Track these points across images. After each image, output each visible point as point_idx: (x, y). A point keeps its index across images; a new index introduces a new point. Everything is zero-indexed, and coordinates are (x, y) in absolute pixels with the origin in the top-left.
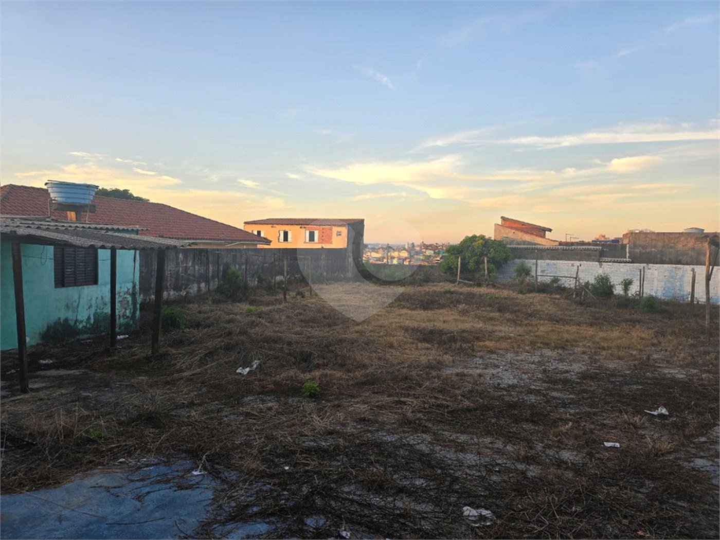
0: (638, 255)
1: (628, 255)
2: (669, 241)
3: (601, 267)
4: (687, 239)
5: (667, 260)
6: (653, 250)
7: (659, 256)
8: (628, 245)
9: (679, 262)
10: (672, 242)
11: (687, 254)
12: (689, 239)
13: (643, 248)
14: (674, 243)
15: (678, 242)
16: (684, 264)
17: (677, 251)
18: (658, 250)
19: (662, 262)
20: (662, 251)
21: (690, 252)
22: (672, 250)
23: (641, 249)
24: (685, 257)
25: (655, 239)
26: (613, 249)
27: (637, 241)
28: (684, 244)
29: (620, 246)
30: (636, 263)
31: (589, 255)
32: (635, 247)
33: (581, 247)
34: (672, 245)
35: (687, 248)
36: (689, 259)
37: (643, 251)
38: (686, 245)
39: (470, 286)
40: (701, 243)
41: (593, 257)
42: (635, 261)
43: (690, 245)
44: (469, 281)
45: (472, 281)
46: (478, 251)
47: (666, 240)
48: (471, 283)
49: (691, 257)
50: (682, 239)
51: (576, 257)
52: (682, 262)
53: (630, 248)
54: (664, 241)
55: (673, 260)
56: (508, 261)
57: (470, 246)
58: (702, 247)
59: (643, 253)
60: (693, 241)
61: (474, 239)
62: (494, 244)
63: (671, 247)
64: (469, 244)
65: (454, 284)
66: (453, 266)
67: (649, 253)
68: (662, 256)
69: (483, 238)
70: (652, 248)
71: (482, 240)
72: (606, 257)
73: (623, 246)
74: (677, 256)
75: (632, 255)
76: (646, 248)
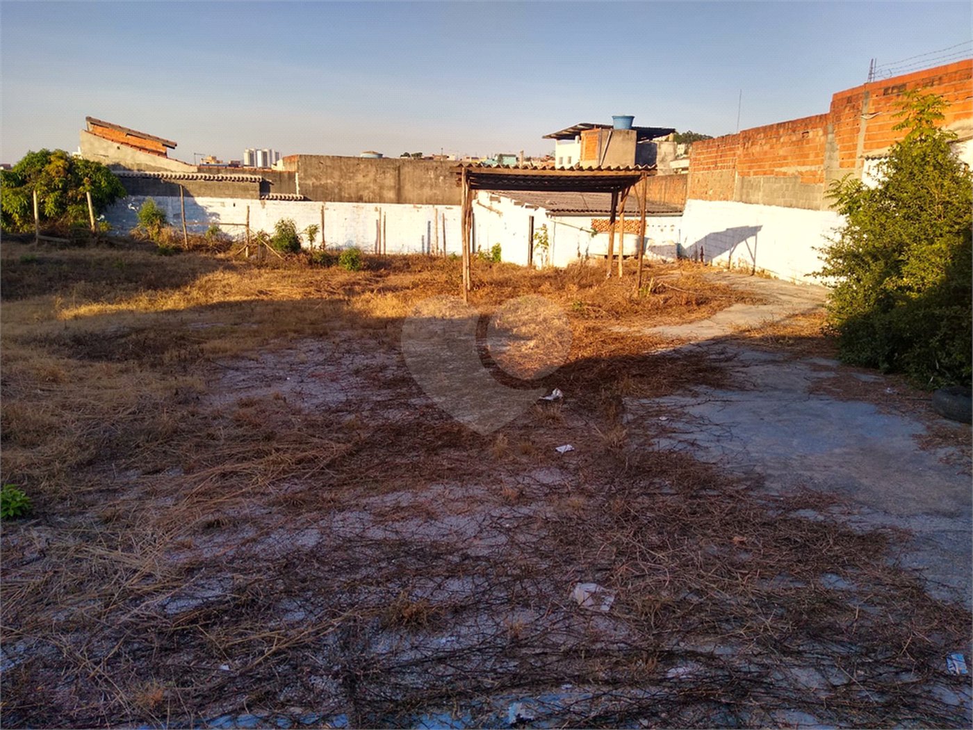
0: (311, 189)
1: (298, 188)
2: (347, 169)
3: (264, 207)
4: (367, 167)
5: (347, 196)
6: (329, 181)
7: (336, 190)
8: (297, 174)
9: (360, 199)
10: (351, 171)
11: (367, 188)
12: (370, 167)
14: (353, 172)
15: (357, 170)
16: (366, 202)
17: (357, 184)
18: (335, 182)
19: (341, 200)
20: (339, 184)
21: (372, 185)
22: (351, 182)
23: (314, 180)
24: (367, 191)
25: (330, 167)
26: (277, 179)
27: (309, 169)
28: (364, 174)
29: (286, 175)
30: (310, 200)
31: (246, 189)
32: (306, 177)
33: (233, 176)
34: (352, 175)
35: (368, 179)
36: (371, 195)
37: (317, 183)
38: (367, 175)
39: (63, 246)
40: (384, 172)
41: (251, 192)
42: (309, 198)
43: (371, 175)
44: (58, 237)
45: (65, 238)
46: (61, 181)
47: (343, 167)
48: (64, 240)
49: (373, 192)
50: (362, 166)
51: (227, 192)
52: (364, 199)
53: (300, 179)
54: (341, 170)
55: (353, 196)
56: (117, 199)
57: (40, 171)
58: (385, 178)
59: (317, 187)
60: (374, 169)
61: (45, 157)
62: (86, 168)
63: (350, 179)
64: (38, 167)
65: (30, 245)
66: (11, 211)
67: (324, 187)
68: (340, 190)
69: (63, 156)
70: (327, 179)
71: (63, 161)
72: (269, 192)
73: (291, 176)
74: (358, 191)
75: (304, 189)
76: (320, 179)
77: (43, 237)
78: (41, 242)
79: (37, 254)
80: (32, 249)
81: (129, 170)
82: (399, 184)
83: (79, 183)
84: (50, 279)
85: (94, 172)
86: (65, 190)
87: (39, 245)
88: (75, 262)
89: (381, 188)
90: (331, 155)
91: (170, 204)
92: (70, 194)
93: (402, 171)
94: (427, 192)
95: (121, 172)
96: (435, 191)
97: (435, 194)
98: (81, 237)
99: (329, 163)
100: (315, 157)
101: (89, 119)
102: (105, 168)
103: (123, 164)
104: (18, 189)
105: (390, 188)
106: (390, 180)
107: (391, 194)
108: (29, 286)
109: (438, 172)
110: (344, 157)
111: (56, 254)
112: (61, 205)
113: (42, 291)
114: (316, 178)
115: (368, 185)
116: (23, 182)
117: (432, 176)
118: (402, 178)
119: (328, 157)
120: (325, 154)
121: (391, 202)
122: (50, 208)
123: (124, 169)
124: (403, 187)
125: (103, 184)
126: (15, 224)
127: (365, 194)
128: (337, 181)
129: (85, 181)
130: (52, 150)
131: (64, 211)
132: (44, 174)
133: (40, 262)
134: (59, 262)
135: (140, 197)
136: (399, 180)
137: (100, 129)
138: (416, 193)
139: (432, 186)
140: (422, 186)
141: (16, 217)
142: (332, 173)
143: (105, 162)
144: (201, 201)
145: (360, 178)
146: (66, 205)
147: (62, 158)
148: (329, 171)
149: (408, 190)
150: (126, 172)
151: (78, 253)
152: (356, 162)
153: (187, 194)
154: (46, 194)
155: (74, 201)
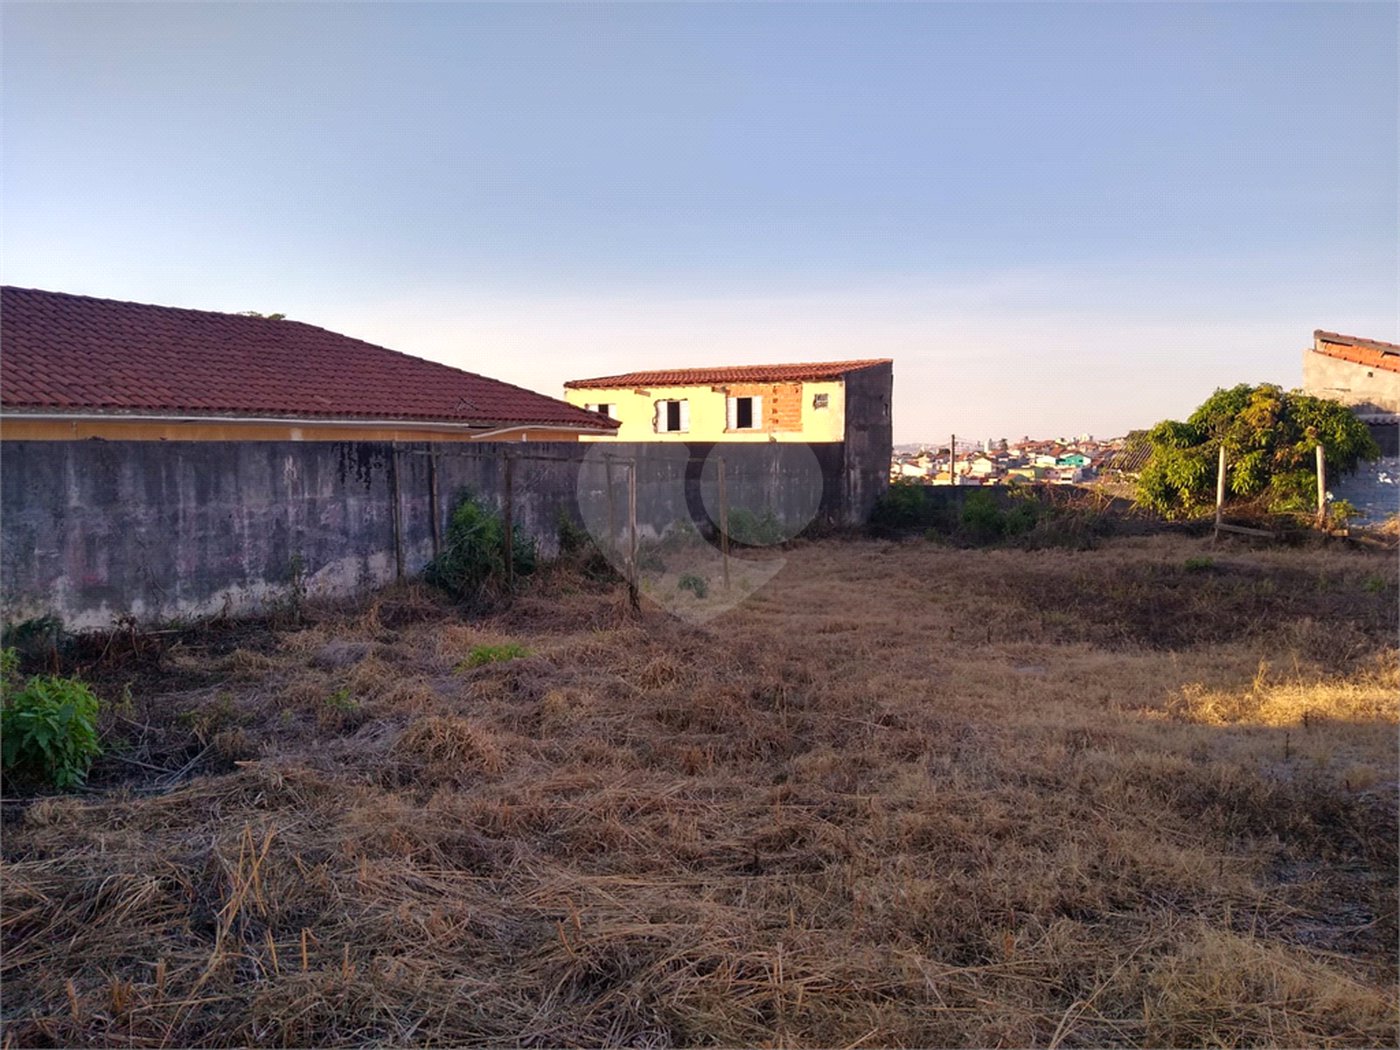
39: (1262, 544)
44: (1254, 527)
45: (1265, 529)
46: (1264, 435)
48: (1263, 533)
56: (1361, 463)
57: (1232, 419)
61: (1242, 396)
62: (1311, 409)
64: (1229, 413)
65: (1204, 540)
66: (1178, 484)
69: (1271, 393)
71: (1272, 401)
77: (1227, 527)
78: (1224, 534)
79: (1216, 556)
80: (1207, 547)
81: (1389, 412)
83: (1297, 435)
84: (1239, 608)
85: (1324, 417)
86: (1270, 449)
87: (1219, 540)
88: (1287, 577)
92: (1279, 455)
95: (1371, 417)
98: (1293, 534)
101: (1319, 334)
102: (1345, 409)
103: (1375, 402)
104: (1193, 450)
108: (1197, 617)
111: (1248, 558)
112: (1261, 476)
113: (1226, 633)
116: (1204, 438)
122: (1242, 479)
123: (1379, 410)
125: (1339, 437)
126: (1182, 504)
129: (1306, 433)
130: (1253, 385)
131: (1267, 483)
132: (1238, 423)
133: (1219, 570)
134: (1256, 574)
137: (1335, 349)
141: (1185, 494)
143: (1348, 400)
146: (1270, 474)
147: (1270, 396)
151: (1289, 557)
154: (1236, 455)
155: (1284, 467)
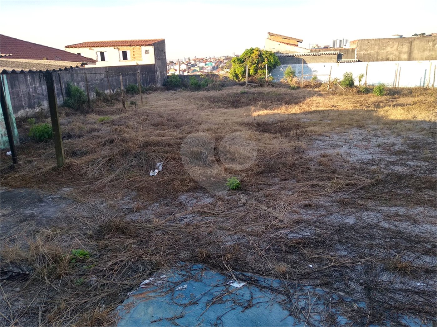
0: (363, 56)
1: (356, 56)
2: (382, 45)
3: (338, 66)
4: (393, 42)
5: (381, 58)
6: (372, 51)
7: (375, 56)
8: (356, 49)
9: (388, 59)
10: (384, 45)
11: (393, 54)
12: (395, 43)
13: (366, 51)
14: (385, 46)
15: (388, 45)
16: (391, 61)
17: (387, 52)
18: (375, 52)
19: (377, 60)
20: (377, 52)
21: (395, 52)
22: (384, 51)
23: (364, 51)
24: (392, 55)
25: (373, 44)
26: (346, 52)
27: (362, 46)
28: (391, 47)
29: (351, 50)
30: (361, 62)
31: (331, 58)
32: (361, 50)
33: (326, 53)
34: (384, 47)
35: (393, 49)
36: (394, 57)
37: (366, 53)
38: (393, 47)
39: (256, 87)
40: (402, 45)
41: (333, 60)
42: (361, 60)
43: (395, 47)
44: (254, 83)
45: (256, 83)
46: (256, 60)
47: (380, 44)
48: (256, 84)
49: (395, 56)
50: (391, 43)
51: (322, 60)
52: (390, 59)
53: (358, 51)
54: (379, 45)
55: (384, 58)
56: (276, 66)
57: (250, 57)
58: (403, 48)
59: (366, 55)
60: (397, 44)
61: (251, 51)
62: (266, 54)
63: (384, 49)
64: (249, 55)
65: (244, 87)
66: (238, 73)
67: (370, 54)
68: (378, 55)
69: (258, 50)
70: (371, 50)
71: (258, 52)
72: (341, 58)
73: (353, 50)
74: (387, 56)
75: (359, 56)
76: (368, 51)
77: (249, 83)
78: (248, 85)
79: (246, 90)
80: (245, 88)
81: (283, 54)
82: (411, 50)
83: (263, 61)
84: (250, 100)
85: (269, 56)
86: (258, 64)
87: (247, 87)
88: (259, 93)
89: (400, 53)
90: (374, 38)
91: (297, 67)
92: (259, 66)
93: (413, 44)
94: (427, 54)
95: (279, 55)
96: (431, 53)
97: (431, 54)
98: (261, 83)
99: (373, 42)
100: (366, 40)
101: (269, 33)
102: (273, 54)
103: (280, 51)
104: (241, 64)
105: (405, 53)
106: (405, 48)
107: (405, 56)
108: (243, 102)
109: (435, 42)
110: (382, 39)
111: (253, 90)
112: (256, 70)
113: (248, 104)
114: (366, 50)
115: (393, 52)
116: (243, 62)
117: (431, 45)
118: (412, 47)
119: (373, 39)
120: (371, 38)
121: (405, 60)
122: (252, 72)
123: (281, 53)
124: (413, 52)
125: (272, 60)
126: (239, 78)
127: (391, 57)
128: (376, 51)
129: (265, 60)
130: (254, 48)
131: (257, 72)
132: (251, 58)
133: (247, 93)
134: (253, 93)
135: (286, 65)
136: (411, 48)
137: (272, 37)
138: (420, 54)
139: (430, 50)
140: (424, 50)
141: (240, 76)
142: (374, 47)
143: (274, 51)
144: (310, 65)
145: (389, 49)
146: (257, 70)
147: (258, 51)
148: (373, 46)
149: (416, 53)
150: (281, 55)
151: (260, 89)
152: (388, 41)
153: (305, 63)
154: (251, 66)
155: (261, 68)
